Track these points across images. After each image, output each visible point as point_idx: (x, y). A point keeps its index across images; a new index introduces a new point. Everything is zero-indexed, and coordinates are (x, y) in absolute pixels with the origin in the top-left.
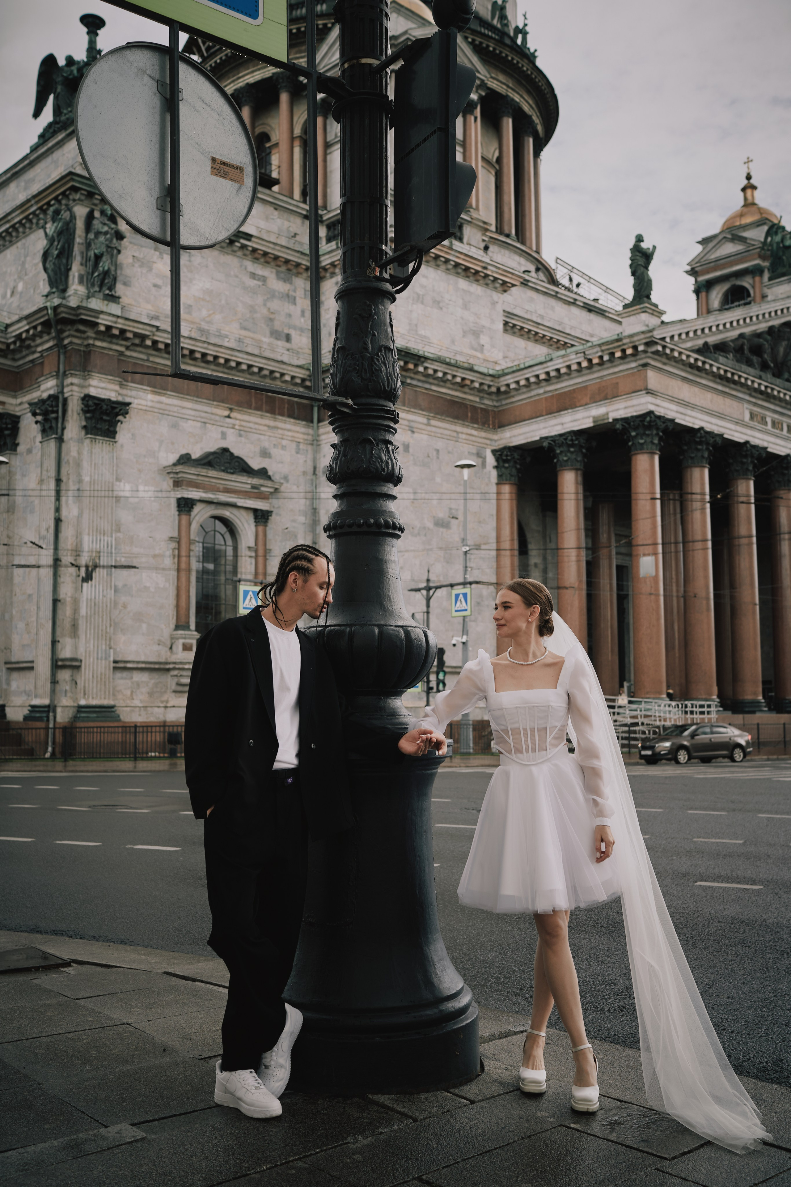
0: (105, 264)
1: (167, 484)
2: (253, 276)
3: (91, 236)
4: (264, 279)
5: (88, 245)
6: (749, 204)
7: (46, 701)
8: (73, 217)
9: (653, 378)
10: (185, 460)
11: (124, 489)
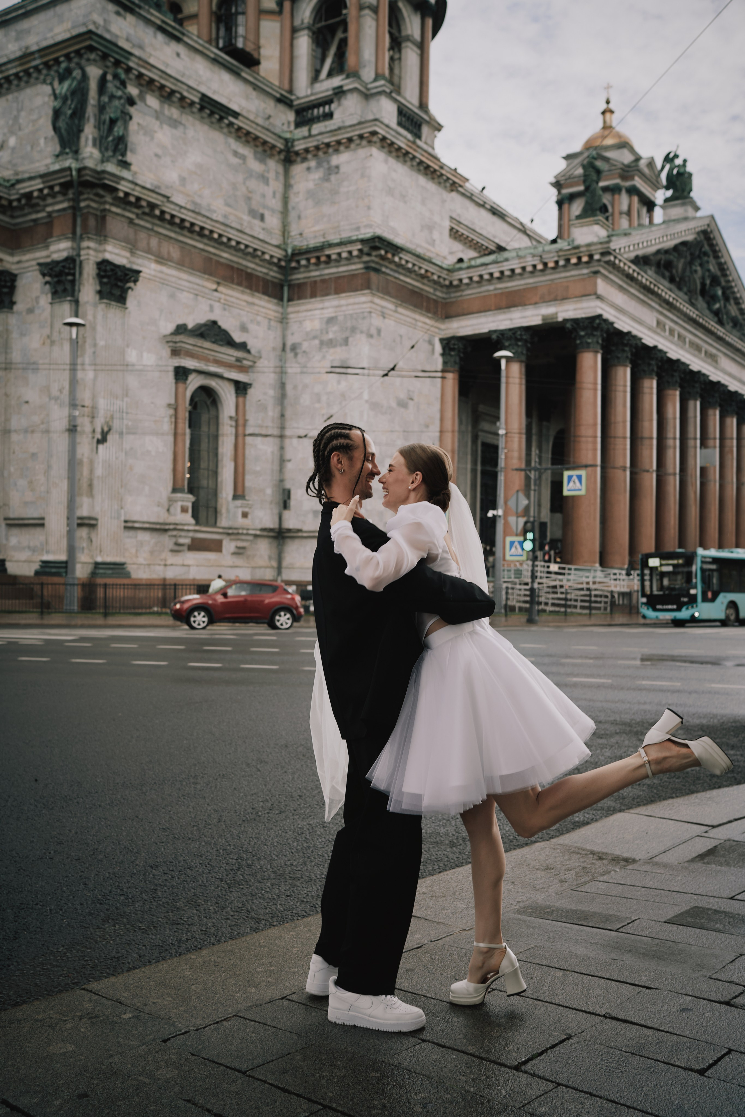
0: (118, 130)
1: (166, 352)
2: (236, 153)
3: (105, 99)
4: (243, 158)
5: (102, 108)
6: (607, 127)
7: (63, 557)
8: (85, 77)
9: (602, 286)
10: (181, 329)
11: (132, 356)
